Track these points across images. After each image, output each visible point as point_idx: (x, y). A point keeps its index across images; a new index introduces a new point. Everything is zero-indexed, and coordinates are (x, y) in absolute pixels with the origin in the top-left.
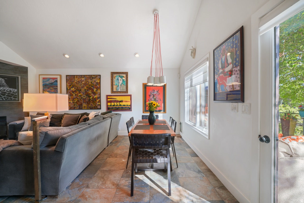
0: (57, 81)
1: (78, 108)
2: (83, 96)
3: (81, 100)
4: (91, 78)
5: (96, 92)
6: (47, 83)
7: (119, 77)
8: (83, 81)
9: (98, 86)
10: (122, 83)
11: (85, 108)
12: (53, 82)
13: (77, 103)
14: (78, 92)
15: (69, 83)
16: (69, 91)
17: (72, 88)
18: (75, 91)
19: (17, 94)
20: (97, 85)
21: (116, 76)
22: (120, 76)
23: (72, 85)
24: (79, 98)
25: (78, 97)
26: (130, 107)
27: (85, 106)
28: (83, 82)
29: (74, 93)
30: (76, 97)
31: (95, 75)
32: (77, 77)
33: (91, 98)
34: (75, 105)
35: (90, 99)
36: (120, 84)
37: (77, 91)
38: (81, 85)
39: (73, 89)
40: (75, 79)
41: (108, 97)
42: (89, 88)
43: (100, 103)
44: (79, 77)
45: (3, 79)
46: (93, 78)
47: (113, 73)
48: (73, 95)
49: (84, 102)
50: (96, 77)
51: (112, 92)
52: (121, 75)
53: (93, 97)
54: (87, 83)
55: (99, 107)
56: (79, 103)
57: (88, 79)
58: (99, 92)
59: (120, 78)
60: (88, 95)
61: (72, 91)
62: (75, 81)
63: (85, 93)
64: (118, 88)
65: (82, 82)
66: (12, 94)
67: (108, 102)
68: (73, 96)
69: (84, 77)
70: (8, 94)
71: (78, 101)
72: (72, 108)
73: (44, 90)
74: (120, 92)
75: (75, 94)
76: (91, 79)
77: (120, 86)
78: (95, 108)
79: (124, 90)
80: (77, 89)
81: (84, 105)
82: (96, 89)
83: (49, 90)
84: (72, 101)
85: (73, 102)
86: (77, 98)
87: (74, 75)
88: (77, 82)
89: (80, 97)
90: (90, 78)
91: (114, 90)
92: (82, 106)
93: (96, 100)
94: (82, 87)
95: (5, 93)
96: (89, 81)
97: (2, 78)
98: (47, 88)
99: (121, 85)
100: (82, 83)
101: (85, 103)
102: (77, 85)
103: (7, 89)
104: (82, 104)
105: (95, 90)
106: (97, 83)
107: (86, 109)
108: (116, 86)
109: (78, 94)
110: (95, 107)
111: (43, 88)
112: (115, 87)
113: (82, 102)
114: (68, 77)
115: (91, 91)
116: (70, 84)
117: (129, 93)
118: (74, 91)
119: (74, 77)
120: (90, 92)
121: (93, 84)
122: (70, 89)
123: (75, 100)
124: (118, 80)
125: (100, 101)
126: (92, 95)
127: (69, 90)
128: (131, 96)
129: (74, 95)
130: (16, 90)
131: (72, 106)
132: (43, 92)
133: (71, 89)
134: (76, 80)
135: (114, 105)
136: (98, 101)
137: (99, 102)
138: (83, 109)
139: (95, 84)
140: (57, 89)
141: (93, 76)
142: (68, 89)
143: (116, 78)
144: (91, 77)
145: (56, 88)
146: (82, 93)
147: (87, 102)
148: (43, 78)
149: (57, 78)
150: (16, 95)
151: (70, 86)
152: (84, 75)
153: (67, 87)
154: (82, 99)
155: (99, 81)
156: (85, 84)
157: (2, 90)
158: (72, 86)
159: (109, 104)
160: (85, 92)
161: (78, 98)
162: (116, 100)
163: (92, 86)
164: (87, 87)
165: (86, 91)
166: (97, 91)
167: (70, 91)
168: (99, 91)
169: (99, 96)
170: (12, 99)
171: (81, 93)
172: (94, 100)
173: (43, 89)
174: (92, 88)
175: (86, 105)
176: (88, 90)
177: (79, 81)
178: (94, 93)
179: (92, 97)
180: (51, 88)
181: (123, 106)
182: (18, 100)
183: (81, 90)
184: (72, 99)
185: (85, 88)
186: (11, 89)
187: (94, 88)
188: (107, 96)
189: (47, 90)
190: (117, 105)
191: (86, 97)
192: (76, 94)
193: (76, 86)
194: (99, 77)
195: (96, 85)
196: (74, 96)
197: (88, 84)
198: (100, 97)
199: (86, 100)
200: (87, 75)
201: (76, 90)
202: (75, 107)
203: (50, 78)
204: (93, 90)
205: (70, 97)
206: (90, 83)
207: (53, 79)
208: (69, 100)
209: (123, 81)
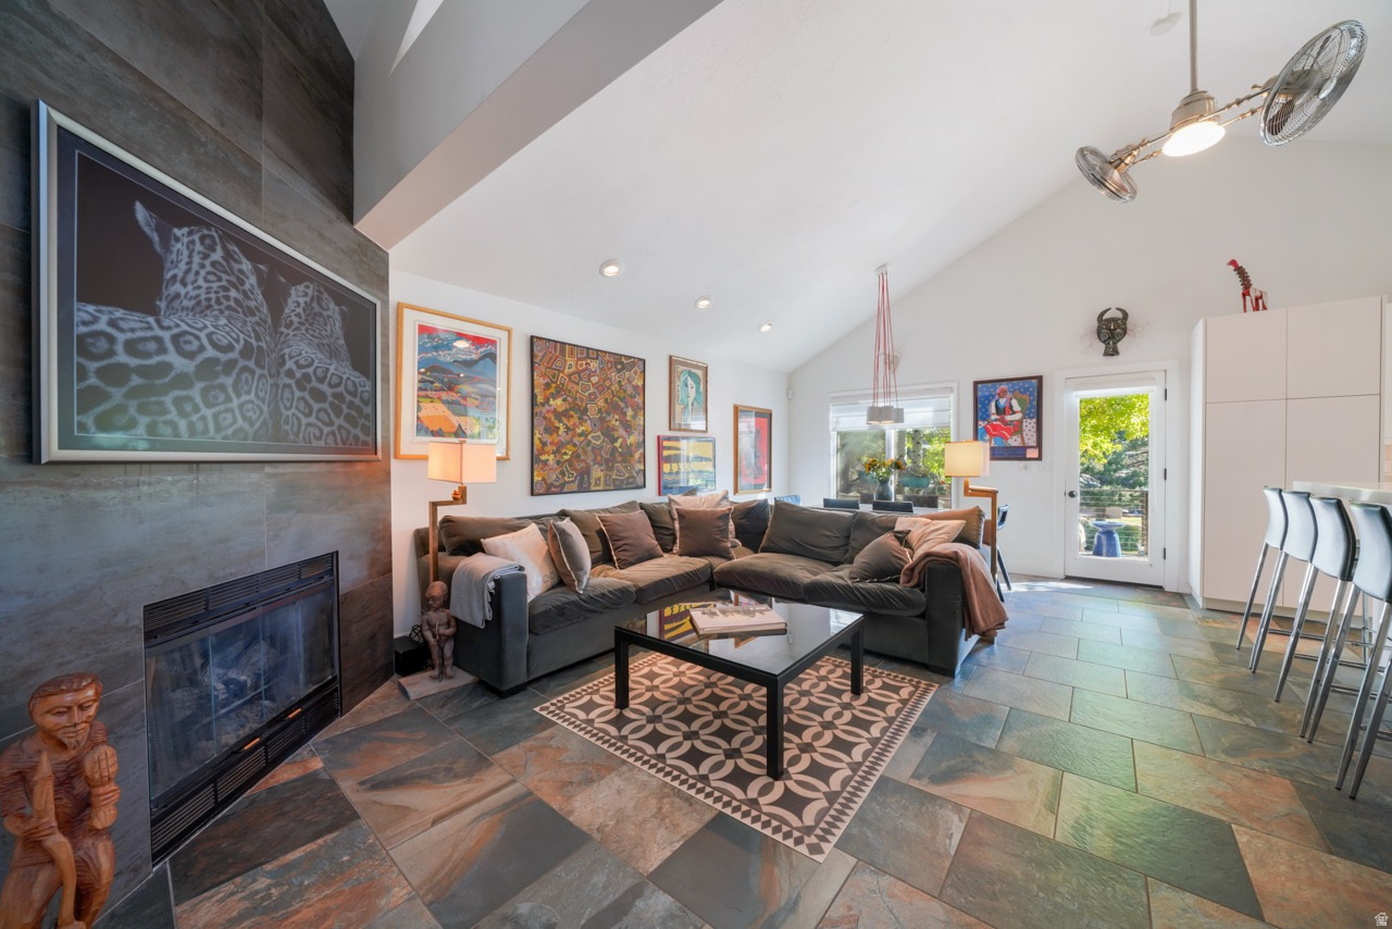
0: (492, 357)
1: (575, 486)
2: (593, 434)
3: (585, 452)
5: (633, 423)
6: (442, 359)
7: (687, 375)
8: (594, 373)
9: (638, 400)
10: (695, 399)
11: (599, 485)
12: (474, 357)
13: (571, 465)
14: (575, 420)
15: (543, 375)
16: (544, 410)
17: (555, 397)
18: (565, 414)
19: (370, 411)
20: (635, 397)
21: (680, 373)
22: (690, 374)
23: (553, 385)
24: (578, 443)
25: (577, 440)
26: (712, 477)
27: (599, 479)
28: (595, 379)
29: (560, 421)
30: (568, 438)
31: (631, 357)
32: (571, 353)
33: (617, 445)
34: (564, 475)
35: (615, 449)
36: (690, 400)
37: (572, 413)
38: (586, 389)
39: (559, 401)
40: (567, 358)
41: (666, 444)
42: (613, 407)
43: (644, 466)
44: (579, 356)
45: (337, 308)
46: (623, 366)
47: (672, 363)
48: (558, 428)
49: (595, 462)
50: (634, 364)
51: (672, 424)
52: (693, 370)
53: (625, 441)
54: (607, 383)
55: (640, 481)
56: (579, 466)
57: (609, 369)
58: (642, 423)
59: (690, 381)
60: (609, 434)
61: (555, 411)
62: (567, 371)
63: (599, 424)
64: (687, 412)
65: (590, 376)
66: (360, 411)
67: (662, 460)
68: (558, 435)
69: (597, 358)
70: (351, 404)
71: (576, 456)
72: (553, 489)
73: (427, 397)
75: (567, 427)
76: (618, 371)
77: (690, 407)
78: (631, 483)
80: (574, 407)
81: (597, 472)
82: (633, 409)
83: (452, 396)
84: (552, 456)
85: (558, 463)
86: (570, 442)
87: (563, 344)
88: (573, 374)
89: (582, 438)
90: (616, 368)
92: (589, 478)
93: (632, 455)
94: (591, 399)
96: (613, 375)
97: (337, 304)
98: (443, 383)
99: (692, 405)
100: (589, 381)
101: (600, 465)
102: (574, 386)
103: (346, 372)
104: (587, 471)
105: (630, 413)
106: (635, 388)
107: (601, 488)
108: (679, 410)
109: (574, 426)
110: (631, 480)
111: (420, 382)
113: (590, 461)
114: (539, 348)
115: (617, 417)
116: (547, 380)
117: (710, 435)
118: (560, 410)
119: (563, 352)
120: (614, 421)
121: (625, 391)
122: (547, 401)
123: (565, 454)
124: (686, 385)
125: (643, 459)
126: (621, 431)
127: (543, 405)
128: (713, 442)
129: (562, 429)
130: (369, 385)
131: (554, 477)
132: (418, 401)
133: (551, 402)
134: (570, 362)
135: (677, 473)
136: (637, 456)
137: (639, 462)
138: (592, 488)
139: (629, 389)
140: (494, 394)
141: (623, 359)
142: (540, 399)
143: (682, 379)
144: (619, 361)
145: (491, 388)
146: (589, 422)
147: (607, 461)
148: (422, 329)
149: (493, 342)
150: (367, 417)
151: (547, 386)
152: (597, 351)
153: (536, 391)
154: (590, 448)
155: (640, 383)
156: (600, 387)
157: (335, 380)
158: (552, 390)
159: (667, 469)
160: (602, 420)
161: (575, 445)
163: (622, 396)
164: (606, 400)
165: (604, 415)
166: (634, 417)
167: (548, 411)
168: (642, 419)
169: (641, 439)
170: (356, 439)
171: (585, 421)
172: (627, 454)
173: (420, 389)
174: (623, 405)
175: (601, 474)
176: (609, 415)
177: (578, 373)
178: (628, 427)
179: (620, 440)
180: (467, 389)
183: (586, 410)
184: (555, 448)
185: (601, 403)
187: (627, 407)
188: (660, 438)
189: (444, 396)
191: (603, 442)
192: (570, 424)
193: (570, 391)
194: (641, 366)
195: (631, 396)
196: (561, 432)
197: (609, 388)
198: (644, 442)
199: (603, 453)
200: (606, 352)
201: (570, 409)
202: (565, 483)
203: (461, 336)
204: (625, 414)
205: (547, 438)
206: (615, 387)
207: (478, 341)
208: (543, 452)
209: (698, 391)
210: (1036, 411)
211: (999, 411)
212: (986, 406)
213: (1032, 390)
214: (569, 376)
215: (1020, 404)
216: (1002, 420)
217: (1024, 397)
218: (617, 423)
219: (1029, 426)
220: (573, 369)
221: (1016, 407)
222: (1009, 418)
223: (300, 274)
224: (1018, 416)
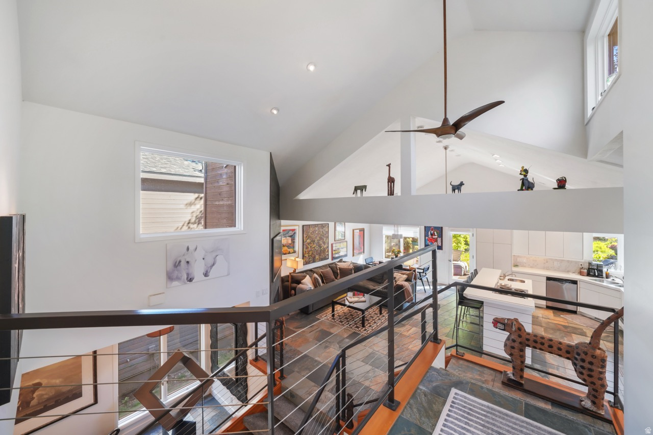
0: (296, 233)
1: (312, 262)
2: (316, 247)
4: (322, 227)
5: (326, 241)
9: (327, 235)
12: (292, 234)
13: (311, 256)
14: (312, 244)
15: (305, 234)
17: (308, 239)
18: (310, 243)
23: (308, 236)
25: (312, 249)
26: (346, 252)
27: (318, 259)
28: (317, 232)
29: (309, 245)
34: (310, 259)
35: (321, 250)
38: (315, 235)
40: (311, 229)
42: (321, 238)
44: (313, 227)
49: (317, 254)
50: (326, 225)
55: (327, 257)
56: (313, 256)
57: (320, 229)
58: (328, 241)
60: (320, 246)
61: (308, 243)
62: (311, 232)
63: (318, 244)
65: (315, 232)
68: (308, 249)
69: (317, 227)
71: (312, 253)
75: (311, 246)
80: (312, 241)
81: (317, 257)
84: (307, 255)
85: (309, 256)
86: (311, 250)
87: (310, 225)
89: (314, 248)
92: (315, 259)
94: (315, 238)
102: (312, 235)
104: (315, 257)
105: (325, 239)
106: (326, 232)
107: (318, 261)
110: (325, 258)
113: (315, 254)
114: (305, 228)
115: (322, 241)
117: (346, 240)
119: (310, 227)
121: (324, 233)
122: (306, 241)
123: (310, 253)
126: (323, 245)
128: (346, 242)
129: (309, 247)
131: (308, 260)
136: (327, 250)
137: (327, 252)
138: (316, 261)
141: (323, 225)
142: (305, 241)
145: (295, 241)
146: (315, 244)
147: (319, 253)
149: (296, 229)
151: (306, 237)
152: (317, 224)
153: (304, 239)
154: (315, 251)
155: (327, 230)
156: (318, 234)
160: (318, 242)
163: (323, 235)
167: (306, 243)
172: (324, 250)
174: (323, 237)
176: (320, 241)
177: (313, 231)
178: (324, 243)
179: (323, 247)
183: (315, 241)
184: (308, 252)
185: (318, 238)
188: (332, 244)
191: (319, 248)
193: (311, 237)
194: (328, 225)
198: (328, 246)
199: (318, 251)
200: (319, 224)
202: (310, 261)
205: (306, 250)
206: (321, 233)
207: (293, 230)
208: (305, 254)
210: (441, 235)
211: (432, 235)
212: (428, 233)
213: (440, 230)
215: (437, 233)
216: (432, 237)
217: (438, 231)
218: (322, 243)
219: (439, 240)
221: (436, 234)
222: (434, 237)
224: (436, 237)
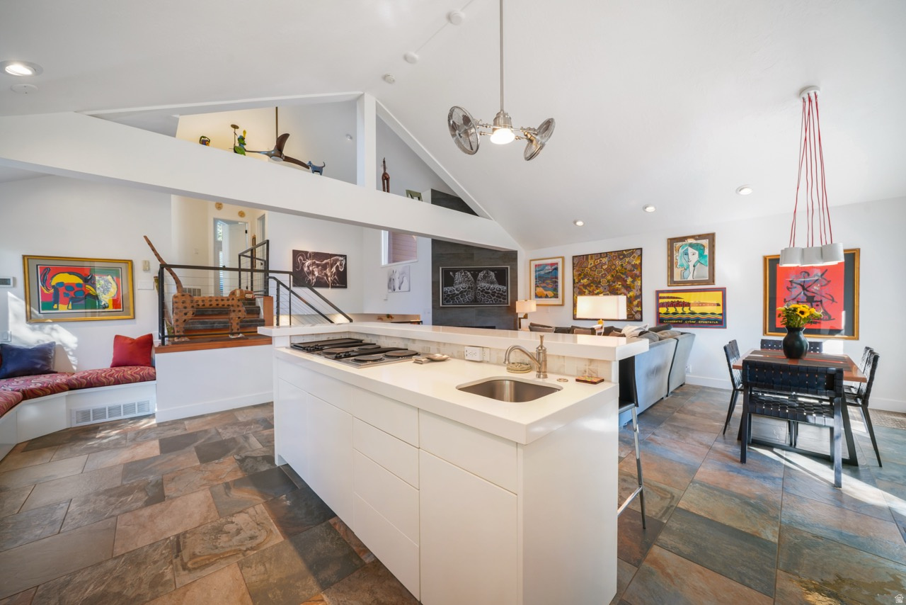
0: (556, 269)
2: (604, 293)
4: (621, 257)
5: (632, 285)
6: (541, 274)
7: (690, 248)
8: (605, 264)
9: (636, 272)
10: (698, 261)
12: (551, 270)
14: (594, 287)
15: (578, 271)
16: (578, 285)
17: (583, 279)
18: (589, 285)
19: (506, 294)
20: (634, 270)
21: (680, 248)
22: (691, 245)
23: (583, 274)
26: (720, 317)
28: (605, 267)
29: (586, 289)
31: (631, 250)
32: (592, 258)
36: (691, 264)
37: (592, 285)
38: (599, 272)
39: (585, 280)
40: (589, 261)
41: (661, 295)
42: (617, 278)
43: (642, 308)
44: (596, 258)
46: (625, 256)
47: (672, 242)
50: (633, 253)
51: (671, 281)
52: (695, 241)
53: (626, 295)
54: (613, 267)
55: (638, 316)
57: (614, 260)
58: (639, 284)
59: (691, 250)
60: (615, 292)
61: (583, 285)
62: (589, 266)
63: (607, 288)
64: (687, 272)
65: (602, 266)
66: (502, 294)
67: (659, 305)
68: (585, 295)
69: (606, 256)
70: (498, 293)
73: (538, 286)
74: (692, 283)
75: (589, 291)
76: (621, 259)
77: (691, 268)
78: (630, 318)
79: (703, 277)
80: (593, 282)
82: (632, 277)
83: (545, 285)
87: (587, 255)
88: (592, 267)
90: (619, 258)
91: (677, 278)
93: (631, 302)
94: (602, 277)
95: (495, 292)
96: (618, 262)
97: (493, 271)
98: (541, 281)
99: (694, 266)
100: (602, 268)
102: (594, 273)
103: (497, 286)
105: (629, 280)
106: (635, 266)
108: (680, 270)
109: (594, 290)
110: (630, 316)
111: (536, 282)
112: (677, 272)
114: (576, 260)
115: (620, 283)
117: (718, 284)
118: (586, 284)
119: (587, 259)
120: (618, 285)
121: (626, 269)
122: (579, 281)
124: (687, 254)
125: (640, 304)
126: (623, 290)
127: (577, 283)
128: (723, 290)
129: (587, 292)
130: (505, 288)
132: (536, 288)
133: (582, 281)
134: (591, 262)
135: (674, 314)
136: (636, 303)
137: (637, 306)
139: (629, 267)
140: (557, 282)
141: (624, 252)
142: (576, 281)
143: (681, 251)
144: (621, 254)
145: (556, 280)
146: (602, 287)
148: (536, 266)
149: (557, 264)
151: (580, 275)
152: (606, 253)
153: (574, 278)
155: (638, 262)
156: (608, 270)
158: (582, 276)
159: (663, 310)
160: (609, 286)
162: (682, 300)
163: (624, 272)
164: (612, 276)
165: (611, 283)
166: (633, 282)
167: (580, 286)
168: (639, 282)
169: (638, 293)
170: (500, 301)
171: (600, 287)
174: (624, 276)
176: (614, 282)
177: (595, 266)
178: (628, 288)
180: (548, 281)
181: (701, 316)
182: (508, 304)
183: (600, 282)
185: (609, 277)
186: (501, 287)
187: (628, 277)
188: (658, 292)
189: (542, 285)
190: (682, 313)
192: (591, 290)
193: (591, 275)
194: (639, 252)
195: (631, 271)
197: (614, 269)
198: (641, 294)
200: (612, 252)
201: (592, 283)
203: (547, 265)
204: (626, 281)
206: (619, 268)
207: (552, 265)
209: (701, 255)
214: (590, 268)
218: (620, 286)
220: (593, 265)
223: (480, 270)
